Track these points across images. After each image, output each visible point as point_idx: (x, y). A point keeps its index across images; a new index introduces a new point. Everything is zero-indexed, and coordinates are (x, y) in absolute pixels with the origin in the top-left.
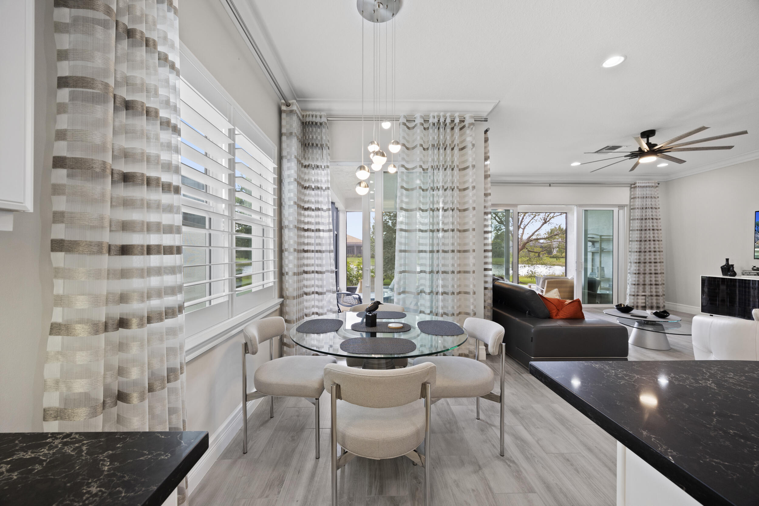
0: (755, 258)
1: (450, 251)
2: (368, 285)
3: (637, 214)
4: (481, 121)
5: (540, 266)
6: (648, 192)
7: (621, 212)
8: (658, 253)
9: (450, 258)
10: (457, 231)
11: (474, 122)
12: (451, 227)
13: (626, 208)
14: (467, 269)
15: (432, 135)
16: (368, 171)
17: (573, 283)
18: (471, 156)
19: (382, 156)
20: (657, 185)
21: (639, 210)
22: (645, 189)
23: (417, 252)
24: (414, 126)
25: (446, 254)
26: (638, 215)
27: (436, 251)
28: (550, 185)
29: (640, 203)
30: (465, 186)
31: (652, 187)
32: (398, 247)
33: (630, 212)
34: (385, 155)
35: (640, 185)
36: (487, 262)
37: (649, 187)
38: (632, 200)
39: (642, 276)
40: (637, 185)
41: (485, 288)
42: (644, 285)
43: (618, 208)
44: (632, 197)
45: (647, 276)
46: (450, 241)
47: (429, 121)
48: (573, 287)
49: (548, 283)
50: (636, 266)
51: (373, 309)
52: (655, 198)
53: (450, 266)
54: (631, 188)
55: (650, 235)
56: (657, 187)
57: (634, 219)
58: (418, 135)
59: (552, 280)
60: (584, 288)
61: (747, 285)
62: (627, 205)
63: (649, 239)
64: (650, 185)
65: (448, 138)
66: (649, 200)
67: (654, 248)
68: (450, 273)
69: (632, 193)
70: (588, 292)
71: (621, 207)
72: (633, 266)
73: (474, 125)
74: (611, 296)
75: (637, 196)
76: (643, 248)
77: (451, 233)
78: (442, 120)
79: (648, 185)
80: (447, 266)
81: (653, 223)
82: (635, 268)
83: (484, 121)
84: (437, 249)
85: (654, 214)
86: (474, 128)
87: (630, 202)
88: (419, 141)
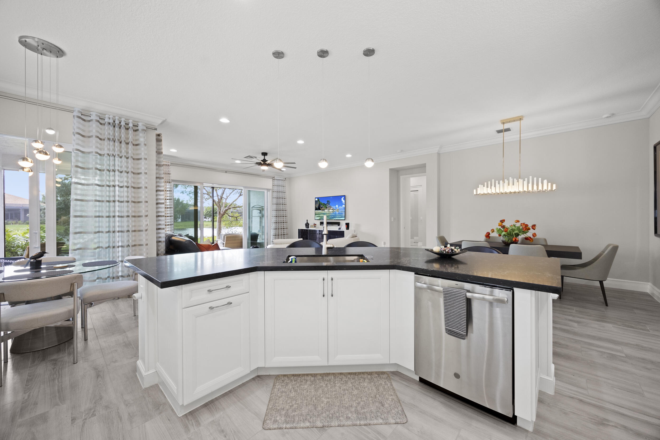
0: (315, 220)
1: (125, 216)
2: (37, 246)
3: (275, 194)
4: (152, 129)
5: (238, 227)
6: (280, 183)
7: (268, 193)
8: (284, 217)
9: (125, 221)
10: (131, 202)
11: (145, 129)
12: (126, 199)
13: (271, 191)
14: (141, 229)
15: (107, 131)
16: (32, 162)
17: (242, 237)
18: (143, 152)
19: (45, 154)
20: (285, 179)
21: (276, 193)
22: (278, 181)
23: (93, 217)
24: (90, 119)
25: (122, 218)
26: (275, 196)
27: (112, 216)
28: (226, 172)
29: (276, 189)
30: (139, 172)
31: (282, 180)
32: (72, 213)
33: (272, 193)
34: (48, 153)
35: (277, 178)
36: (160, 224)
37: (281, 180)
38: (273, 187)
39: (277, 230)
40: (275, 178)
41: (158, 242)
42: (279, 235)
43: (266, 191)
44: (273, 185)
45: (280, 230)
46: (126, 209)
47: (105, 119)
48: (242, 239)
49: (227, 237)
50: (275, 225)
51: (38, 256)
52: (284, 186)
53: (125, 227)
54: (273, 179)
55: (281, 207)
56: (285, 180)
57: (274, 198)
58: (94, 128)
59: (229, 235)
60: (248, 240)
61: (315, 232)
62: (271, 189)
63: (280, 209)
64: (281, 179)
65: (123, 136)
66: (281, 187)
67: (283, 214)
68: (125, 232)
69: (273, 182)
70: (251, 242)
71: (268, 190)
72: (273, 225)
73: (146, 131)
74: (264, 243)
75: (275, 184)
76: (278, 214)
77: (126, 204)
78: (117, 122)
79: (280, 179)
80: (123, 227)
81: (282, 200)
82: (274, 226)
83: (155, 129)
84: (114, 215)
85: (283, 195)
86: (146, 133)
87: (272, 188)
88: (94, 133)
